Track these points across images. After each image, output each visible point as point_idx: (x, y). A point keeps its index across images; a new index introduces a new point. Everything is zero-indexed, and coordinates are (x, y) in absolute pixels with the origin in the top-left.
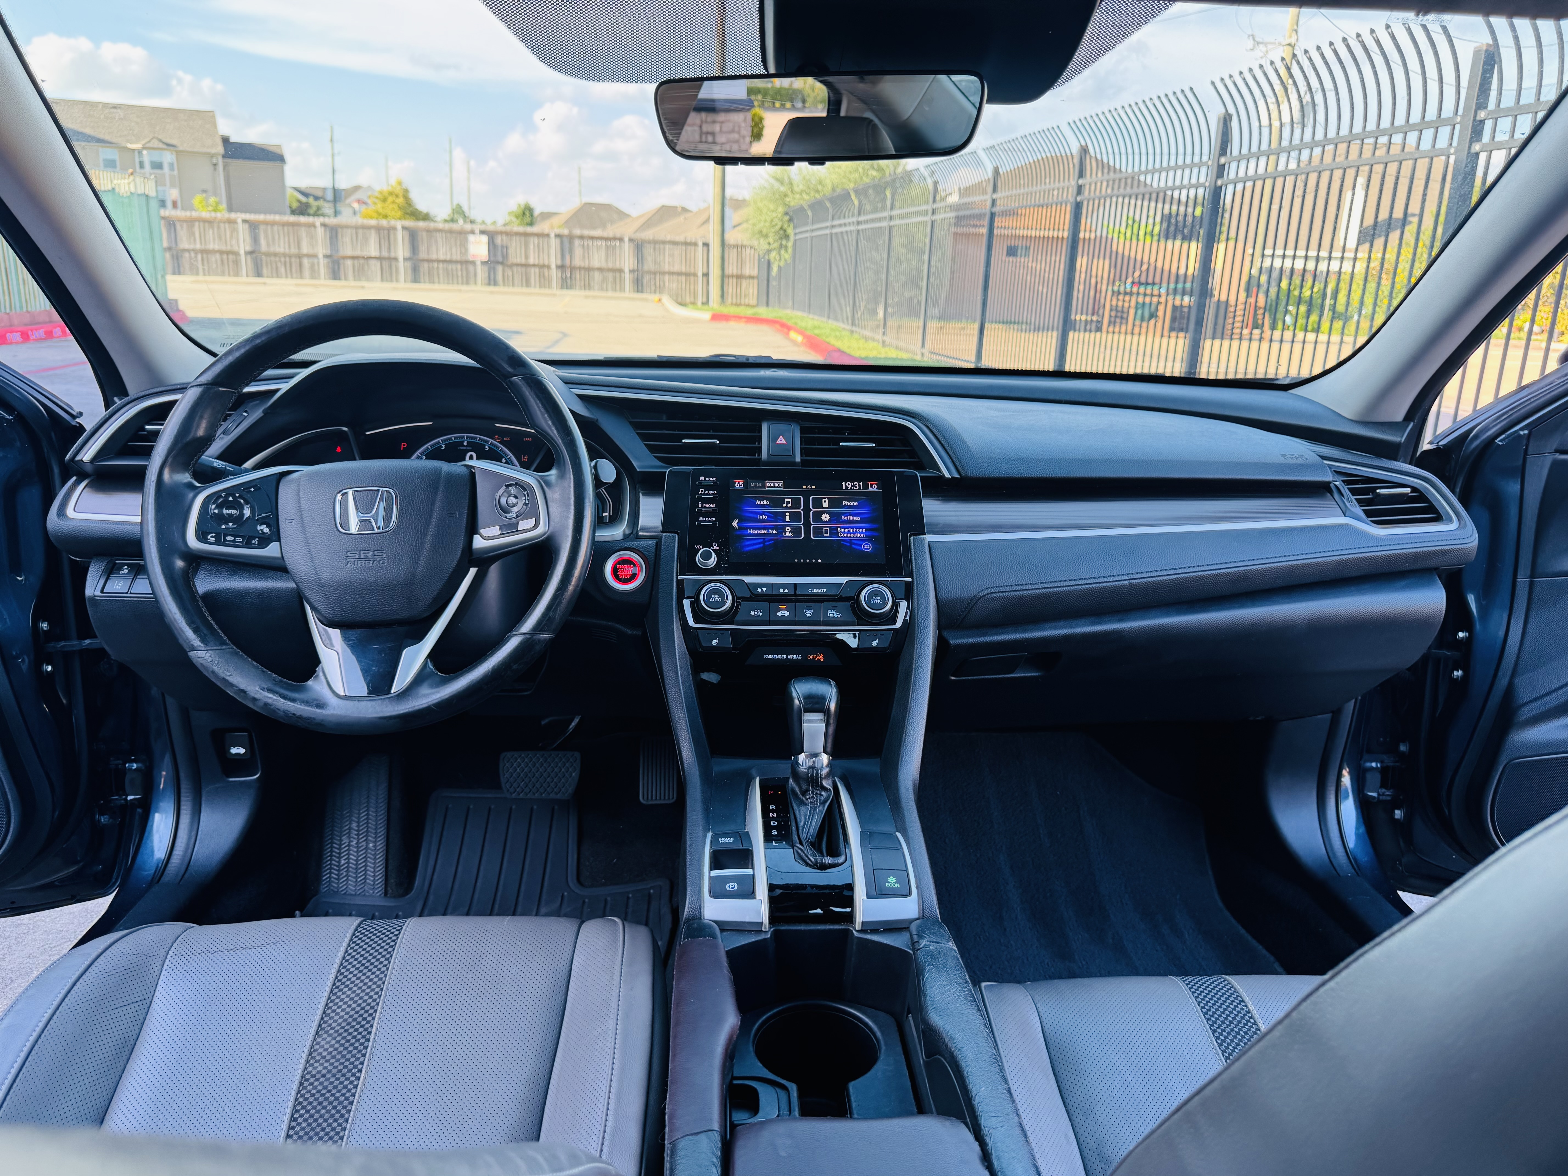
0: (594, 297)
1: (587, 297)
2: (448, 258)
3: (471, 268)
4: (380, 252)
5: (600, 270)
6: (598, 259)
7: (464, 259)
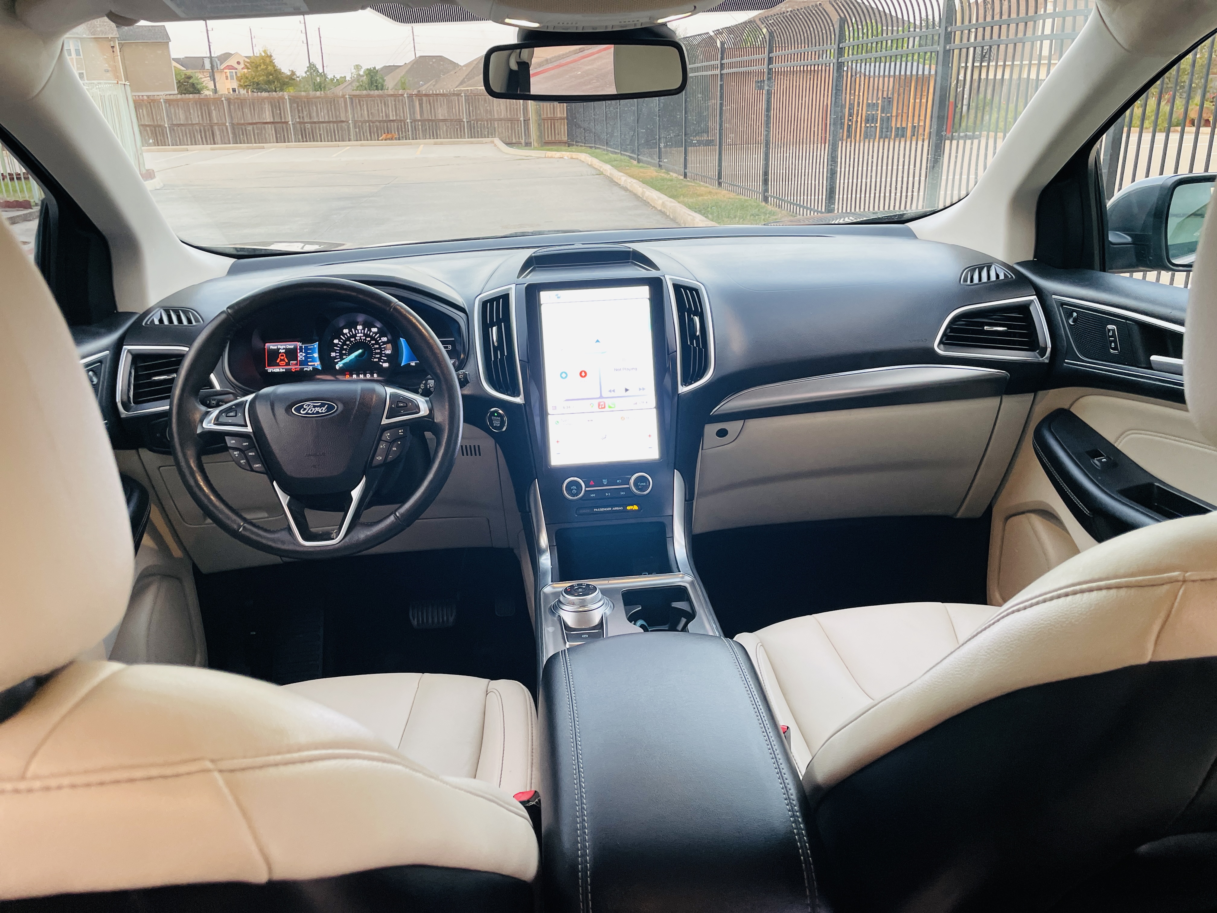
0: (442, 144)
1: (435, 144)
2: (327, 120)
4: (274, 118)
5: (444, 120)
6: (441, 113)
7: (339, 119)
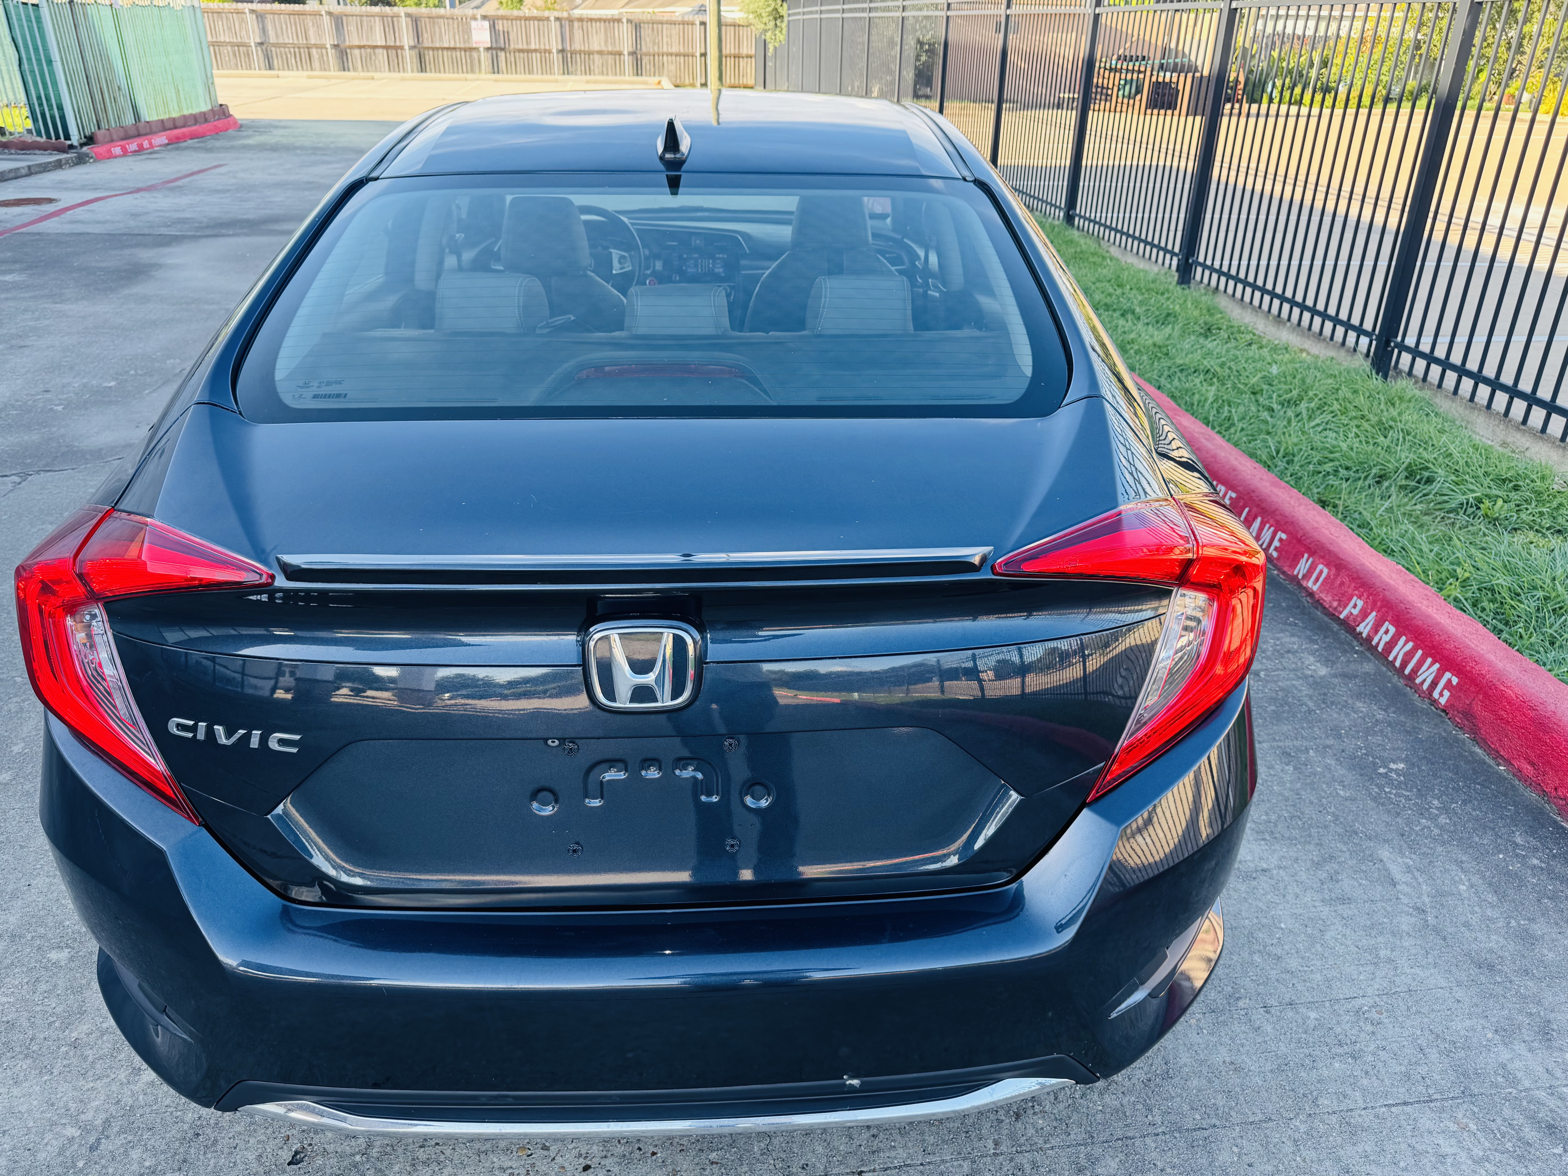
0: (595, 82)
1: (588, 82)
2: (452, 45)
3: (475, 54)
4: (386, 40)
5: (600, 53)
6: (597, 43)
7: (467, 45)
